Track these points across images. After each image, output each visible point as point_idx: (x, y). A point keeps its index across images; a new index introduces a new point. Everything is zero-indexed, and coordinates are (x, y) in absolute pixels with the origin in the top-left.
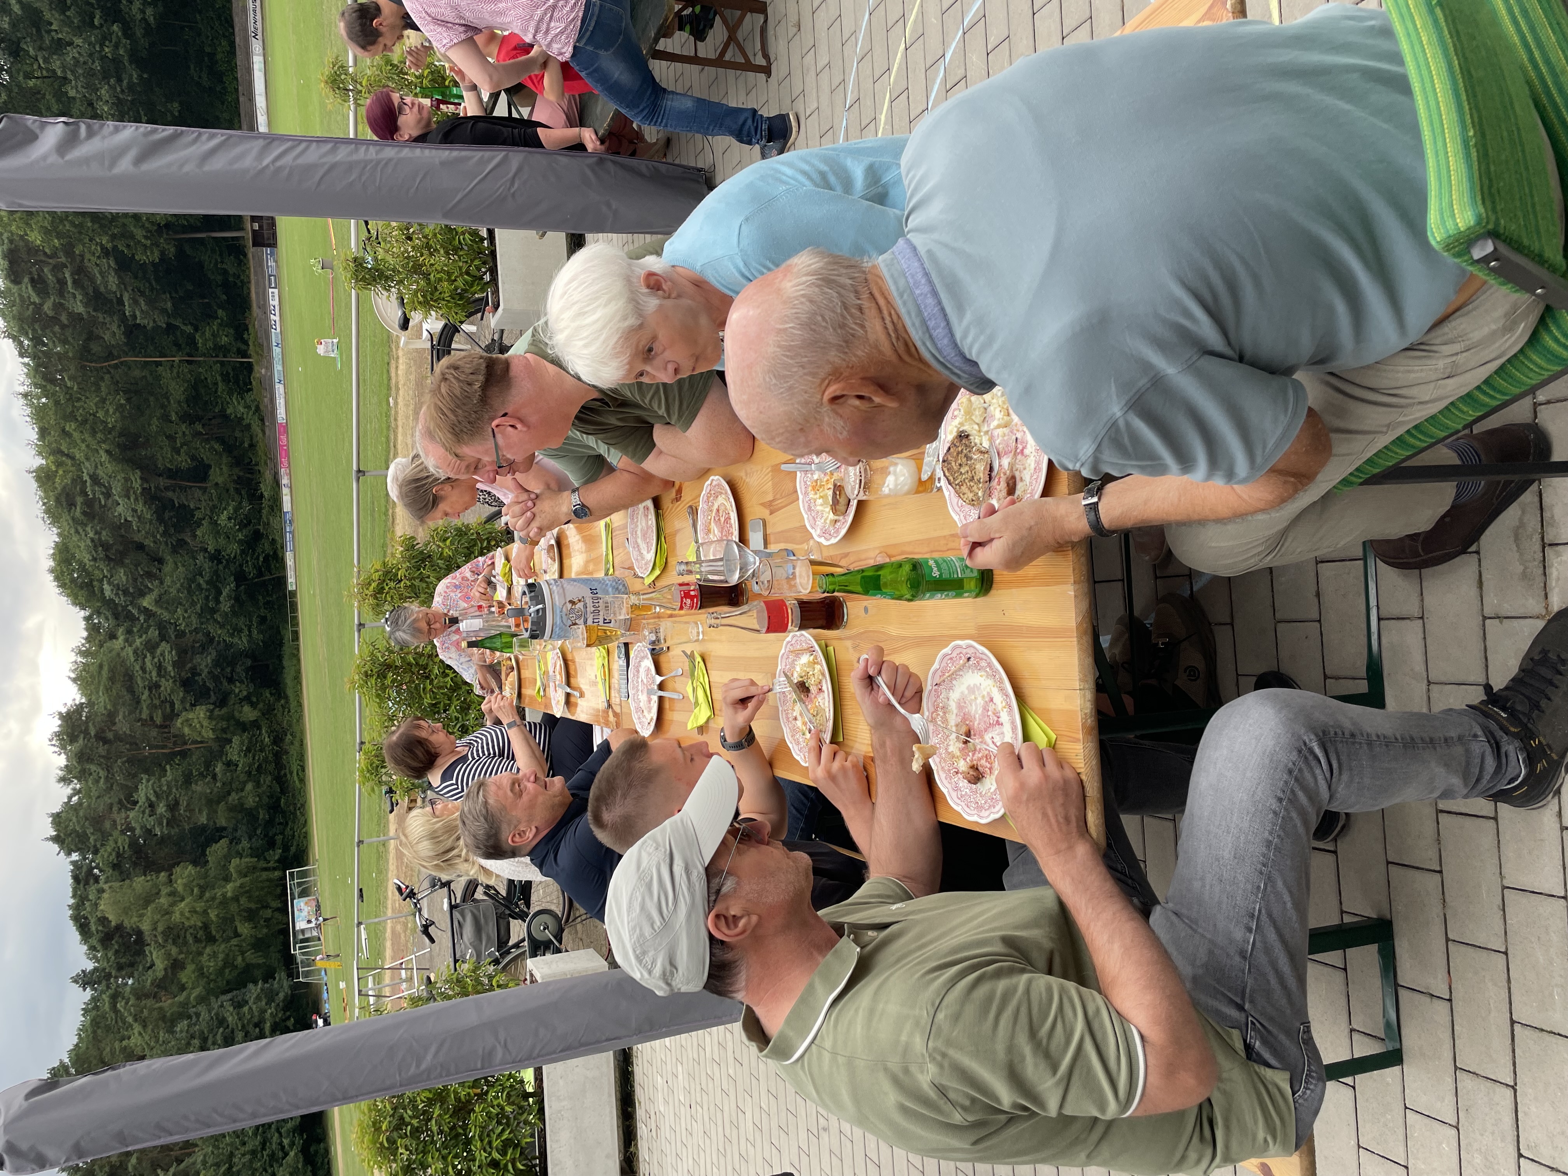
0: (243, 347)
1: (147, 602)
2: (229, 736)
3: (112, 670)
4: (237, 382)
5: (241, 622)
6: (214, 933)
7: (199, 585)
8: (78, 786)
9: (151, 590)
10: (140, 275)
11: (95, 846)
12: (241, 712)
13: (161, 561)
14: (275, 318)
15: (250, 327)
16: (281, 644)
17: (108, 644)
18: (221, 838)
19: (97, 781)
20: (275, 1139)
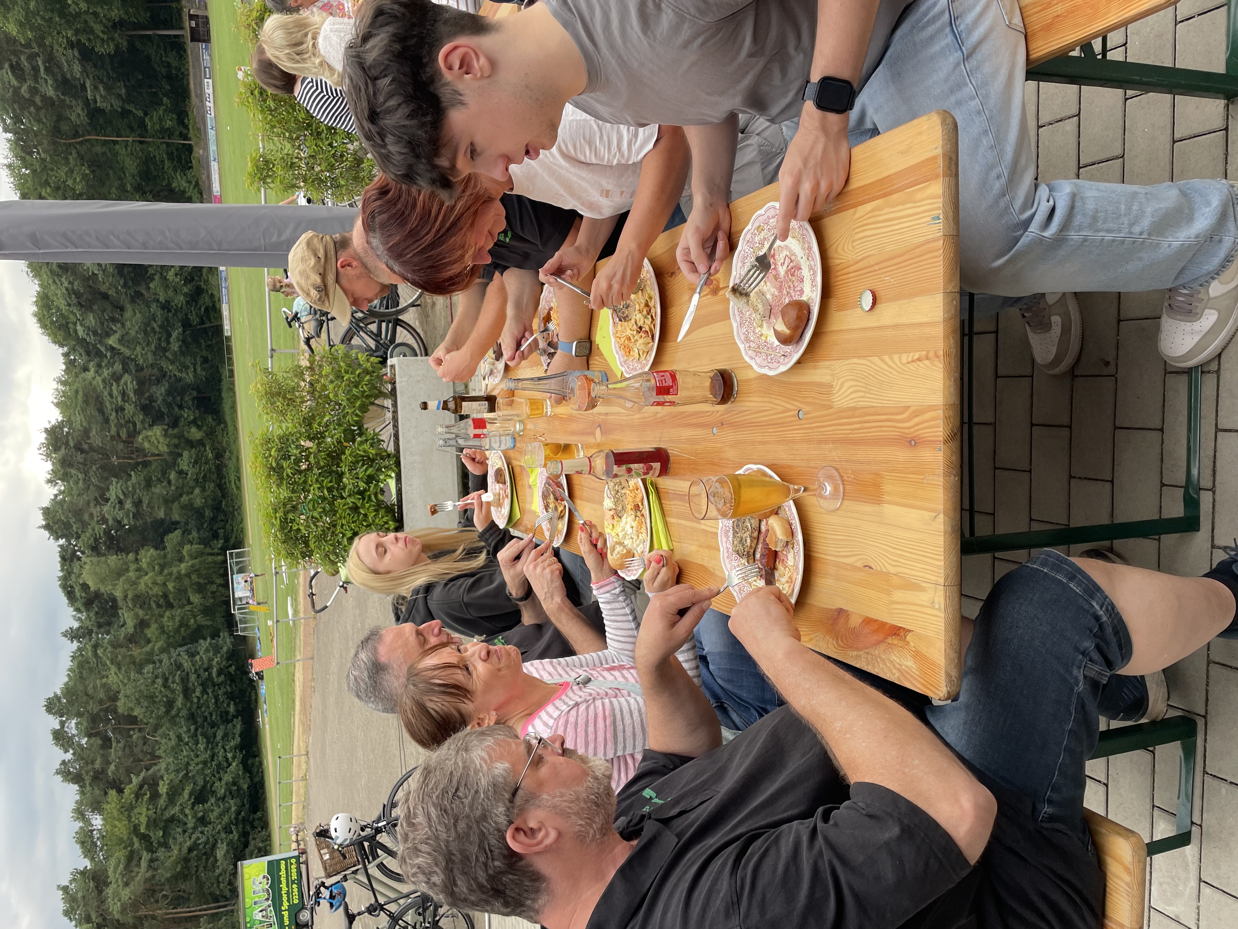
0: (185, 131)
1: (112, 341)
2: (180, 451)
3: (86, 395)
4: (180, 160)
5: (188, 360)
6: (172, 601)
7: (153, 329)
8: (63, 488)
9: (115, 332)
10: (99, 63)
11: (77, 533)
12: (189, 432)
13: (122, 309)
14: (210, 104)
15: (190, 113)
16: (220, 380)
17: (83, 375)
18: (175, 529)
19: (77, 483)
20: (221, 753)
